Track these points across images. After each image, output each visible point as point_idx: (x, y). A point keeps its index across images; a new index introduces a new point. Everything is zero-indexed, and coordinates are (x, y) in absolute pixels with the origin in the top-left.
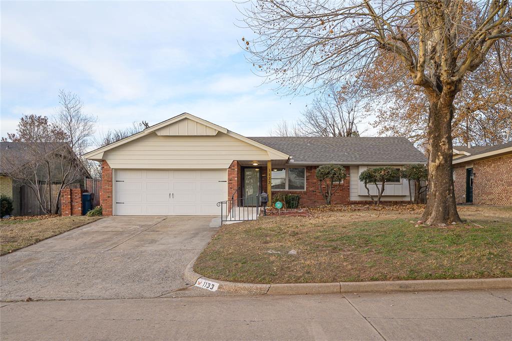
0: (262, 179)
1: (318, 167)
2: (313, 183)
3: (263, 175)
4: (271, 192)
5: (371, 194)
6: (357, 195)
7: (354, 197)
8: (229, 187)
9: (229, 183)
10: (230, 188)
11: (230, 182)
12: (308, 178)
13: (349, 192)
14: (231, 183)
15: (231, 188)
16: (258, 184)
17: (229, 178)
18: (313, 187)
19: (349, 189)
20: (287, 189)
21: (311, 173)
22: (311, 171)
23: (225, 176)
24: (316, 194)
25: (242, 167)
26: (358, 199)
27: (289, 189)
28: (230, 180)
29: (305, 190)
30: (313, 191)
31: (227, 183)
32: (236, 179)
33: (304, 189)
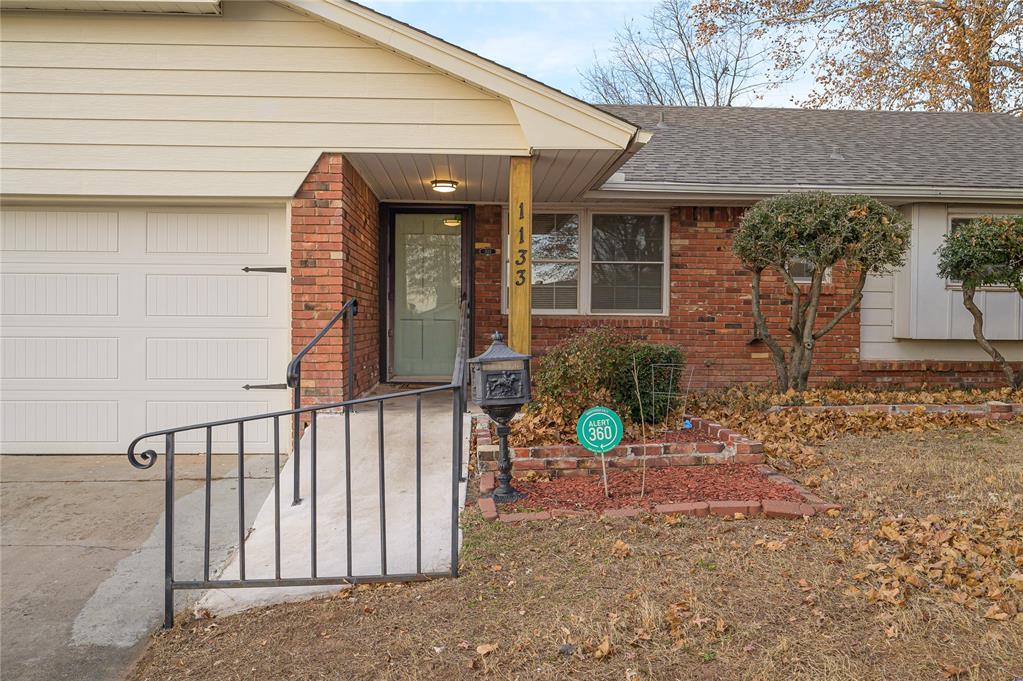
0: (473, 261)
1: (739, 210)
2: (703, 284)
3: (478, 246)
4: (527, 324)
5: (990, 332)
6: (887, 335)
7: (876, 348)
8: (296, 302)
9: (297, 281)
10: (302, 309)
11: (305, 272)
12: (679, 260)
13: (858, 321)
14: (310, 281)
15: (309, 308)
16: (457, 282)
17: (295, 253)
18: (702, 298)
19: (857, 309)
20: (584, 307)
21: (694, 236)
22: (692, 230)
23: (276, 242)
24: (713, 332)
25: (383, 206)
26: (894, 355)
27: (595, 306)
28: (305, 264)
29: (666, 312)
30: (702, 319)
31: (287, 277)
32: (338, 256)
33: (659, 307)
